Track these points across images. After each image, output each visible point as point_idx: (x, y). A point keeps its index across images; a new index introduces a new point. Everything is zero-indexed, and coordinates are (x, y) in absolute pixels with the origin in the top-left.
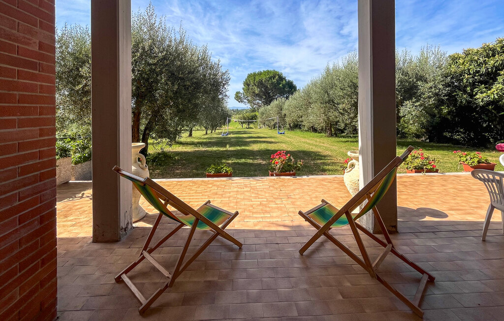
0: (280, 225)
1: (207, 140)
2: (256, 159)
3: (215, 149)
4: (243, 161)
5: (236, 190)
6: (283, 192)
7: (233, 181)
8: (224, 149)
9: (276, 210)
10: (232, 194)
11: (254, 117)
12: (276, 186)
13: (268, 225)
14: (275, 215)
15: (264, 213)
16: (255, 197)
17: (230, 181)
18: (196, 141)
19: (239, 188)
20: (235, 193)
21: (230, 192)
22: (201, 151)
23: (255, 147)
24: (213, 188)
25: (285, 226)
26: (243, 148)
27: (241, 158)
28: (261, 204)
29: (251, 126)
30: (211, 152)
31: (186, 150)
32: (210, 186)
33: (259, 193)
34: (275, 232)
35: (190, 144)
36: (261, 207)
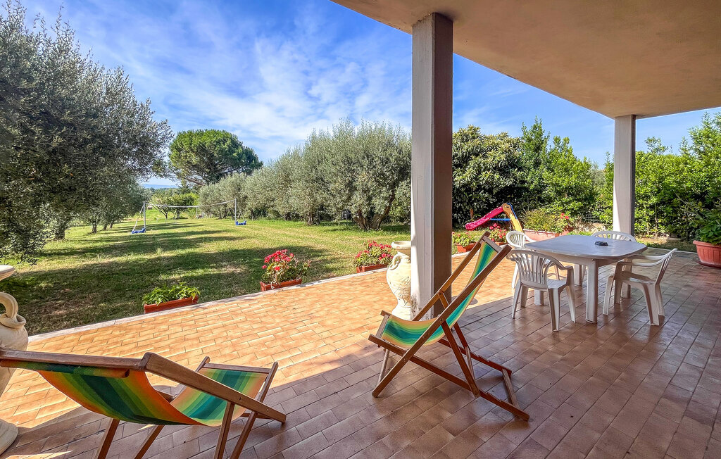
0: (323, 364)
1: (105, 243)
2: (222, 266)
3: (132, 257)
4: (200, 272)
5: (219, 323)
6: (299, 311)
7: (206, 311)
8: (153, 256)
9: (305, 341)
10: (216, 332)
11: (188, 202)
12: (284, 304)
13: (307, 368)
14: (306, 348)
15: (289, 351)
16: (261, 329)
17: (201, 311)
18: (77, 246)
19: (223, 319)
20: (221, 330)
21: (211, 331)
22: (103, 265)
23: (211, 248)
24: (173, 329)
25: (331, 362)
26: (189, 250)
27: (195, 268)
28: (276, 338)
29: (183, 214)
30: (127, 263)
31: (61, 267)
32: (164, 327)
33: (263, 319)
34: (323, 375)
35: (66, 254)
36: (279, 343)
